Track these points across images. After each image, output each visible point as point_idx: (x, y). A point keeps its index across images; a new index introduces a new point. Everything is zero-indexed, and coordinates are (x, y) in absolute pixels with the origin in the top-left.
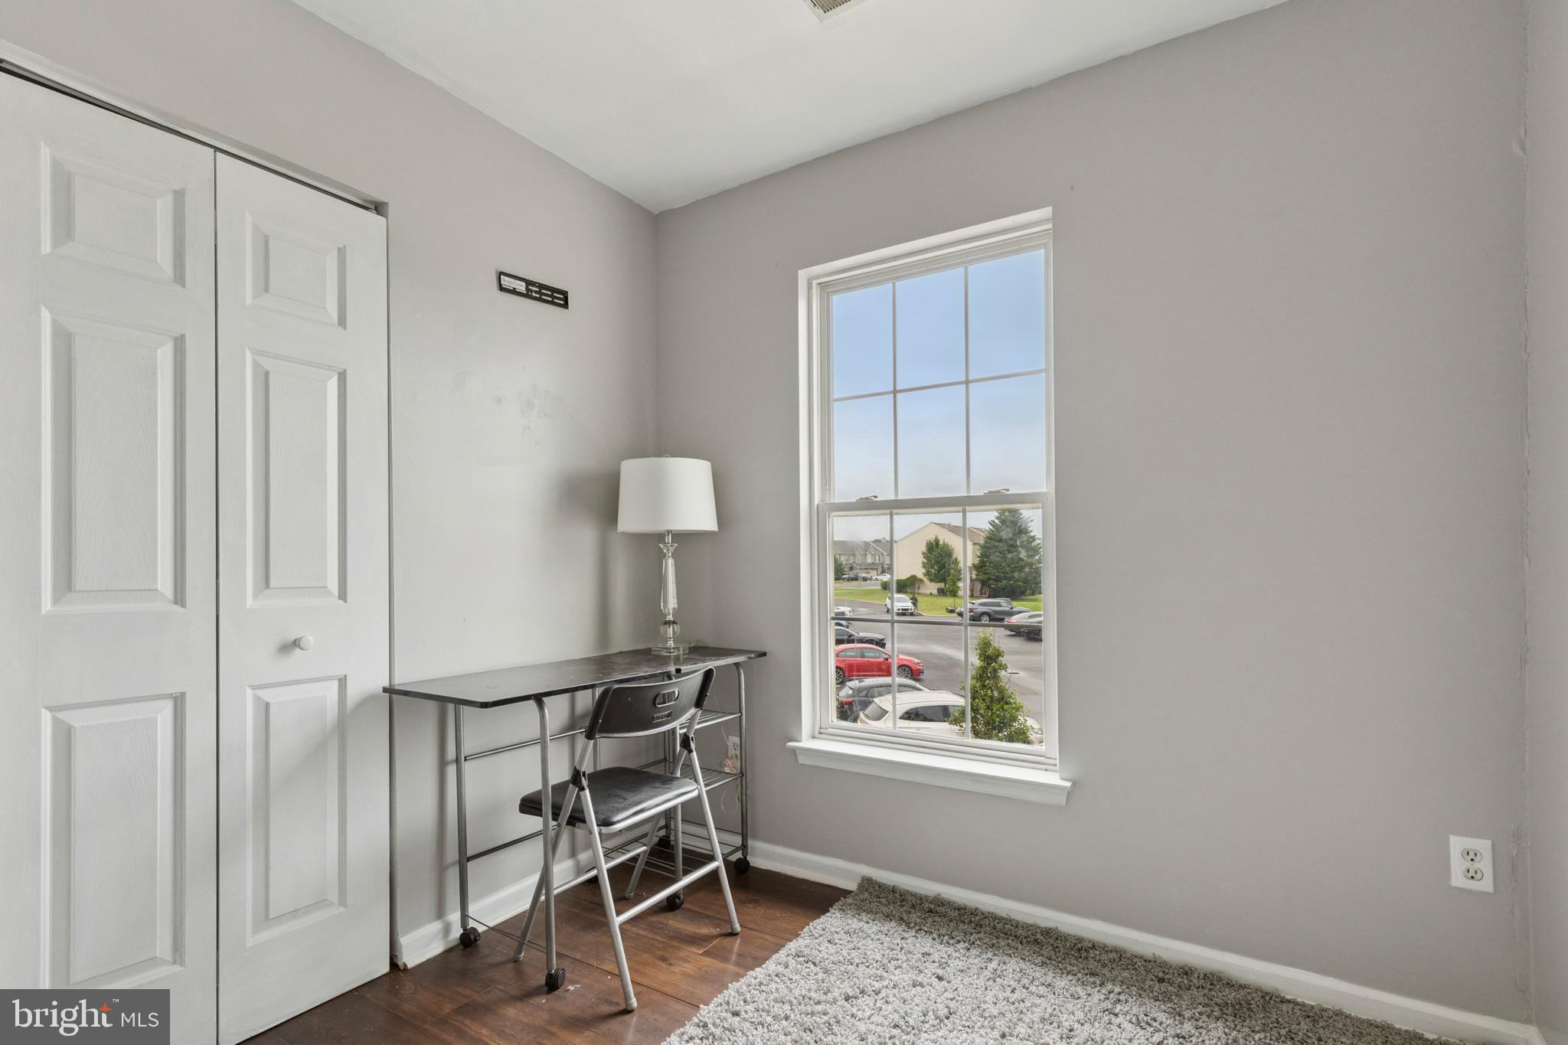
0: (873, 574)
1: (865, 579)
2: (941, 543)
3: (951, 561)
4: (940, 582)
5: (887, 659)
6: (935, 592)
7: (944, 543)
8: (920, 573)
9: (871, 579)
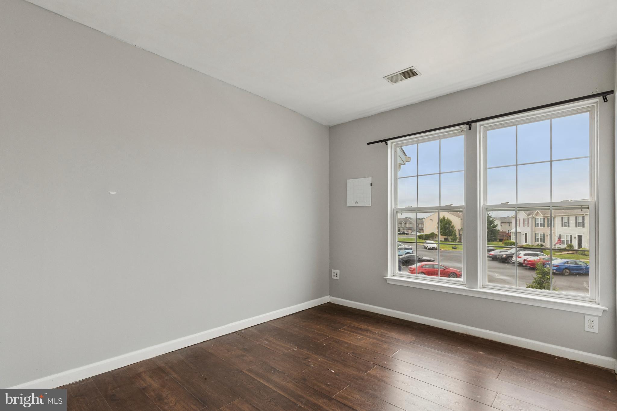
0: (409, 232)
1: (407, 234)
2: (446, 219)
3: (451, 227)
4: (445, 235)
5: (445, 269)
6: (443, 240)
7: (447, 219)
8: (436, 231)
9: (409, 234)
